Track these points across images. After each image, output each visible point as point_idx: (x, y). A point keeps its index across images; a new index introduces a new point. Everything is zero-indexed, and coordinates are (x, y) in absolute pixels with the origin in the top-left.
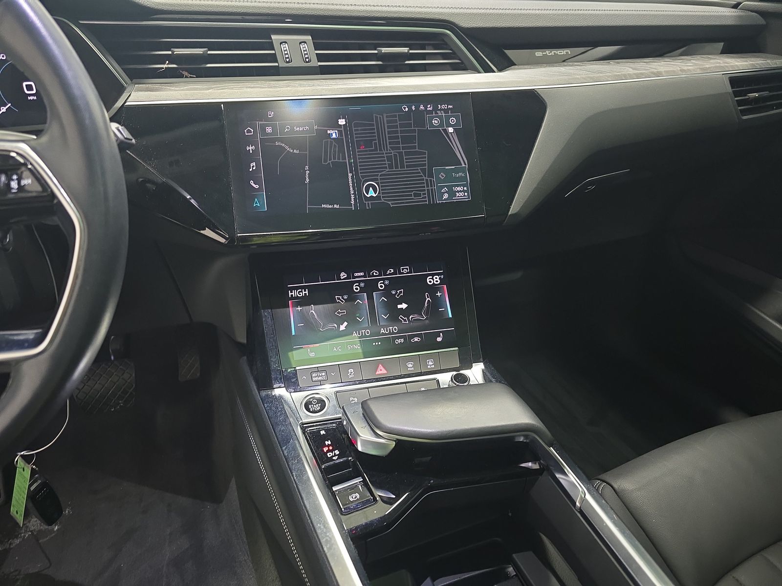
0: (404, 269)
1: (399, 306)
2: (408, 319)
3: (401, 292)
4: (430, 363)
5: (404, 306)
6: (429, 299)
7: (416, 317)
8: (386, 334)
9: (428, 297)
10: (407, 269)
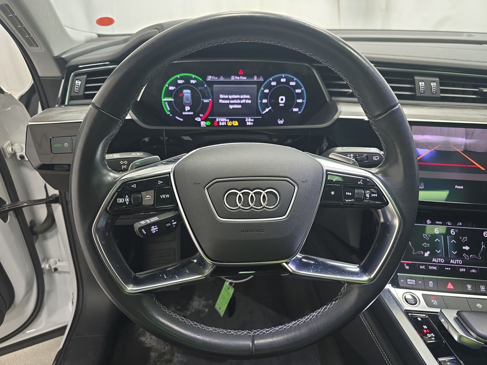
0: (469, 224)
1: (464, 248)
2: (469, 257)
3: (465, 239)
4: (483, 288)
5: (467, 248)
6: (484, 246)
7: (475, 256)
8: (454, 264)
9: (483, 245)
10: (471, 224)
